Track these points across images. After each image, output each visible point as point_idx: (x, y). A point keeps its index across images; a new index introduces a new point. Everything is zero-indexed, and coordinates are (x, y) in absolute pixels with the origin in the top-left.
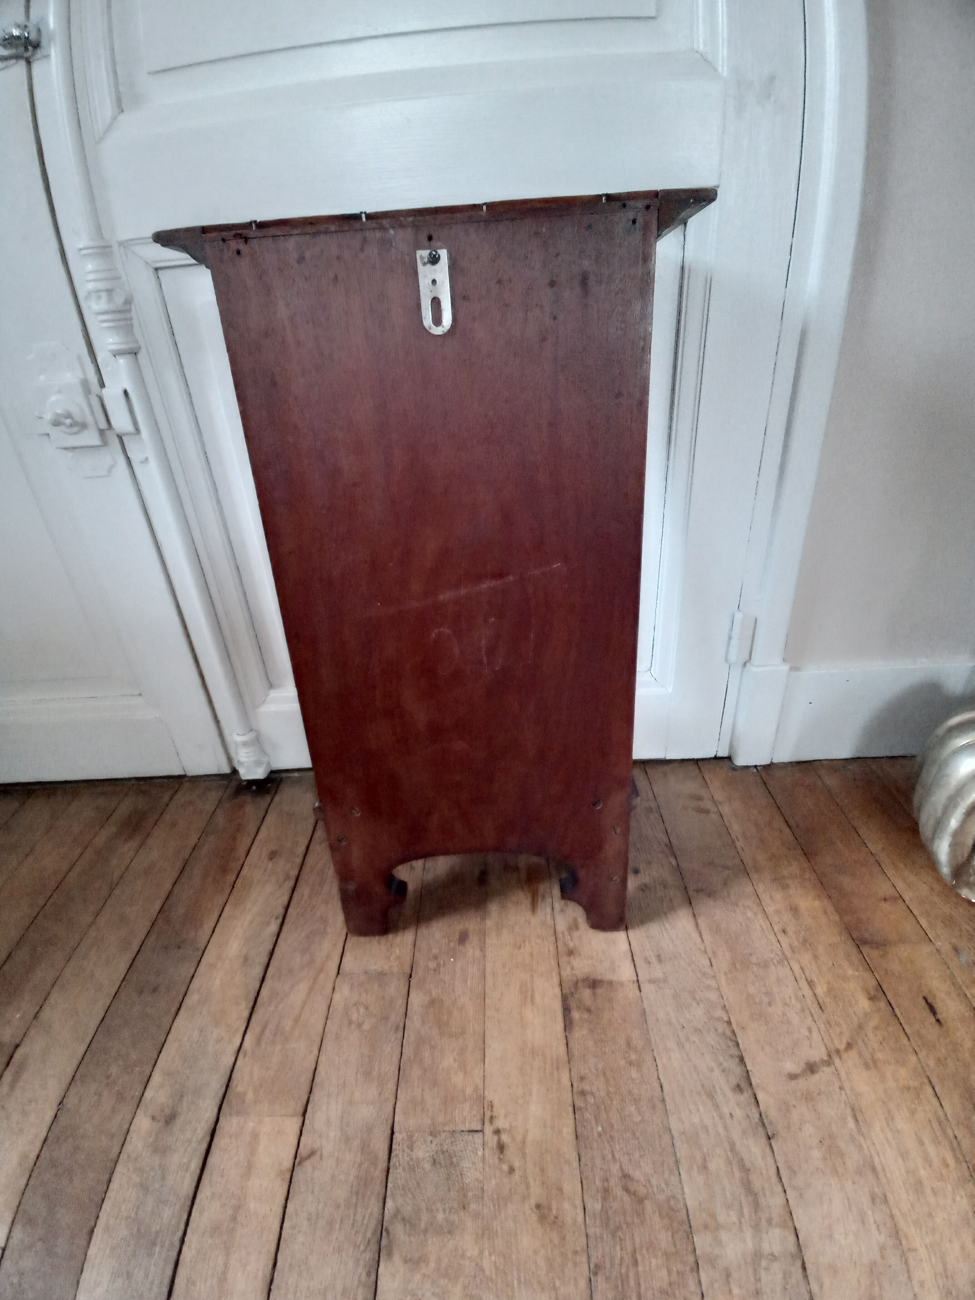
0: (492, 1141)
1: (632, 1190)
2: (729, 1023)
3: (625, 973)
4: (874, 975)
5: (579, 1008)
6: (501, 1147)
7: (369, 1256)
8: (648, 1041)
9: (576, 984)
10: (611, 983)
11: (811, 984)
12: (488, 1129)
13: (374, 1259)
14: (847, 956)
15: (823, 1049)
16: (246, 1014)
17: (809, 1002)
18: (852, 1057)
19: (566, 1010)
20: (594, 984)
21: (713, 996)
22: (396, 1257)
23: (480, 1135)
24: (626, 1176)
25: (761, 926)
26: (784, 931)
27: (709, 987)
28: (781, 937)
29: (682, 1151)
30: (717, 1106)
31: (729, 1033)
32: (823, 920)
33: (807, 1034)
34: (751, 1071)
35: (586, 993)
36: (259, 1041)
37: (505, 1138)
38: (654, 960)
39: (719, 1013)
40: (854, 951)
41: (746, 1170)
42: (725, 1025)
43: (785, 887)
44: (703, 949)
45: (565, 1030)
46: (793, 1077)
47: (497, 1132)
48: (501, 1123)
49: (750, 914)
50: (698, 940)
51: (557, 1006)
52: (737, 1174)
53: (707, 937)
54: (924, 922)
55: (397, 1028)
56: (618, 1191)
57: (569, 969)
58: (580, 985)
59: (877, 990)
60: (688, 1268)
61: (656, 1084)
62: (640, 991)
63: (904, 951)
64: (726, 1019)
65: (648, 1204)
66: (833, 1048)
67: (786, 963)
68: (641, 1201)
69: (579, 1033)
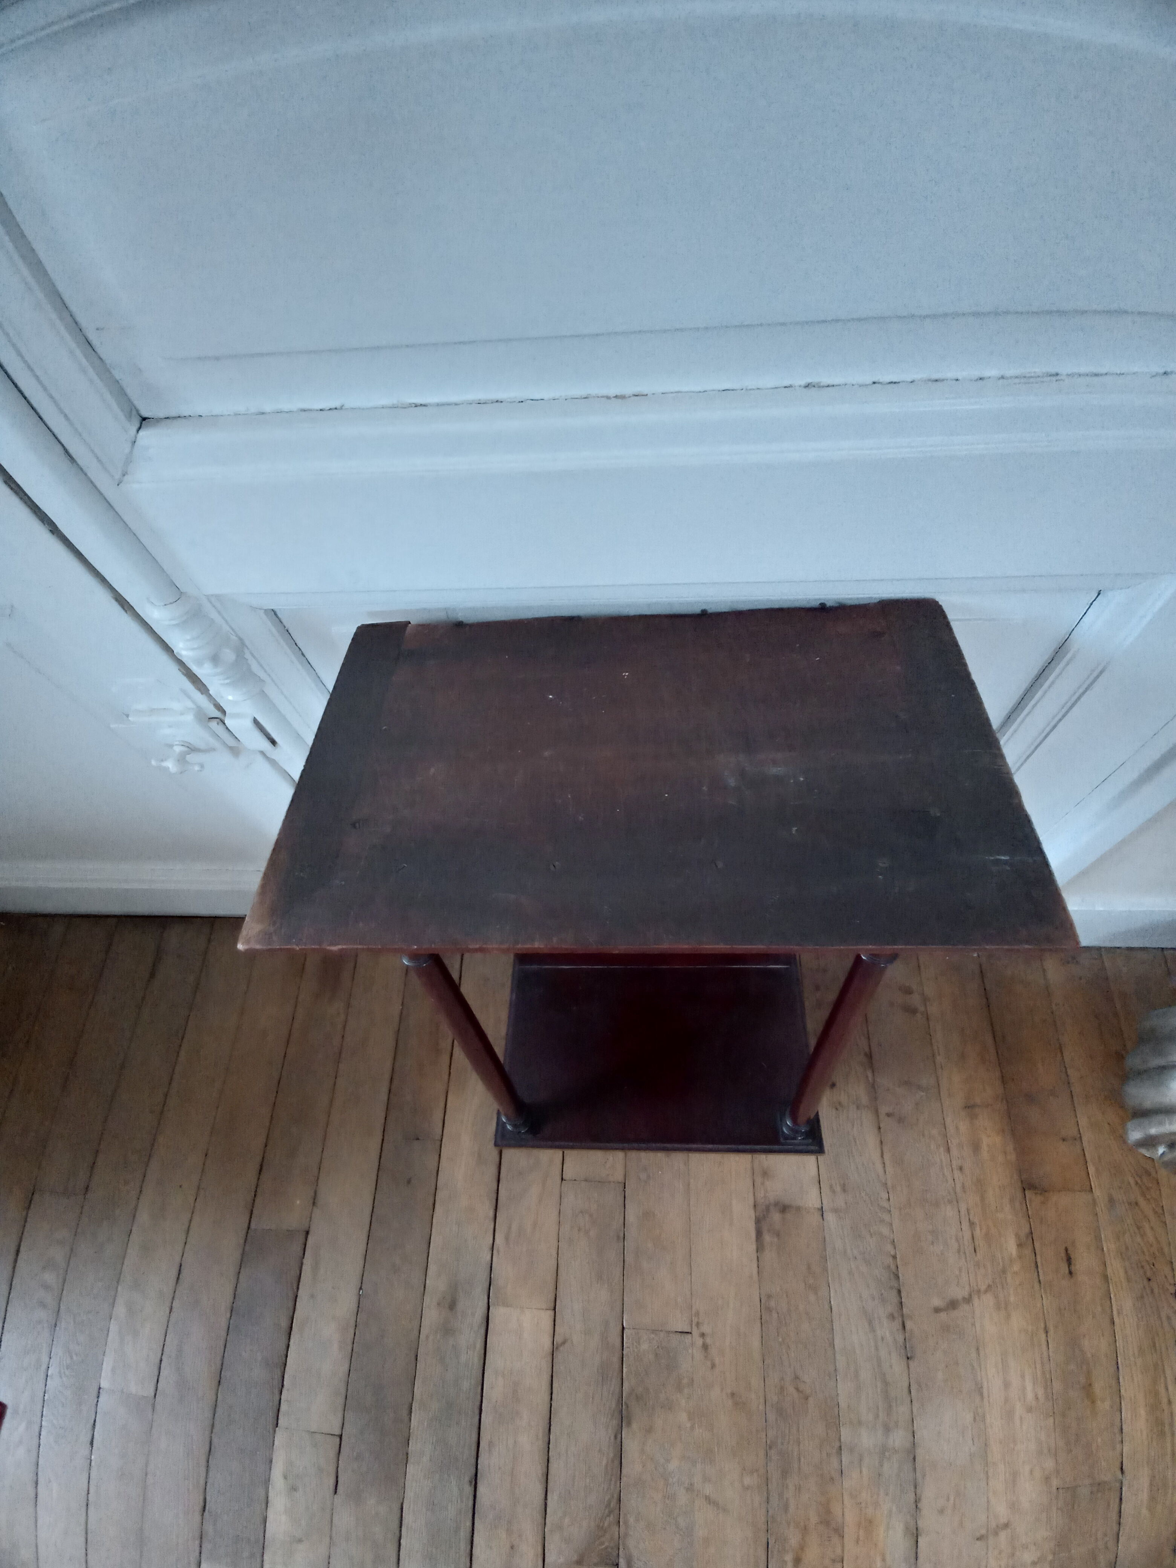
0: (699, 1342)
1: (800, 1389)
2: (894, 1257)
3: (811, 1199)
4: (1030, 1221)
5: (769, 1231)
6: (705, 1347)
7: (615, 1422)
8: (825, 1269)
9: (768, 1209)
10: (798, 1209)
11: (972, 1224)
12: (695, 1332)
13: (618, 1425)
14: (1012, 1201)
15: (967, 1288)
16: (491, 1213)
17: (966, 1243)
18: (988, 1300)
19: (759, 1234)
20: (784, 1209)
21: (885, 1231)
22: (635, 1426)
23: (689, 1336)
24: (797, 1378)
25: (941, 1160)
26: (961, 1169)
27: (882, 1221)
28: (957, 1174)
29: (841, 1362)
30: (873, 1330)
31: (893, 1267)
32: (1000, 1158)
33: (957, 1273)
34: (904, 1302)
35: (776, 1217)
36: (507, 1239)
37: (709, 1340)
38: (838, 1189)
39: (889, 1248)
40: (1019, 1195)
41: (886, 1383)
42: (891, 1259)
43: (973, 1117)
44: (883, 1181)
45: (757, 1252)
46: (937, 1310)
47: (703, 1335)
48: (705, 1329)
49: (933, 1146)
50: (880, 1170)
51: (751, 1227)
52: (879, 1384)
53: (889, 1169)
54: (1092, 1170)
55: (618, 1237)
56: (791, 1389)
57: (762, 1192)
58: (772, 1208)
59: (1027, 1237)
60: (834, 1451)
61: (827, 1307)
62: (823, 1220)
63: (1063, 1200)
64: (892, 1253)
65: (811, 1400)
66: (976, 1288)
67: (955, 1203)
68: (807, 1398)
69: (769, 1255)
